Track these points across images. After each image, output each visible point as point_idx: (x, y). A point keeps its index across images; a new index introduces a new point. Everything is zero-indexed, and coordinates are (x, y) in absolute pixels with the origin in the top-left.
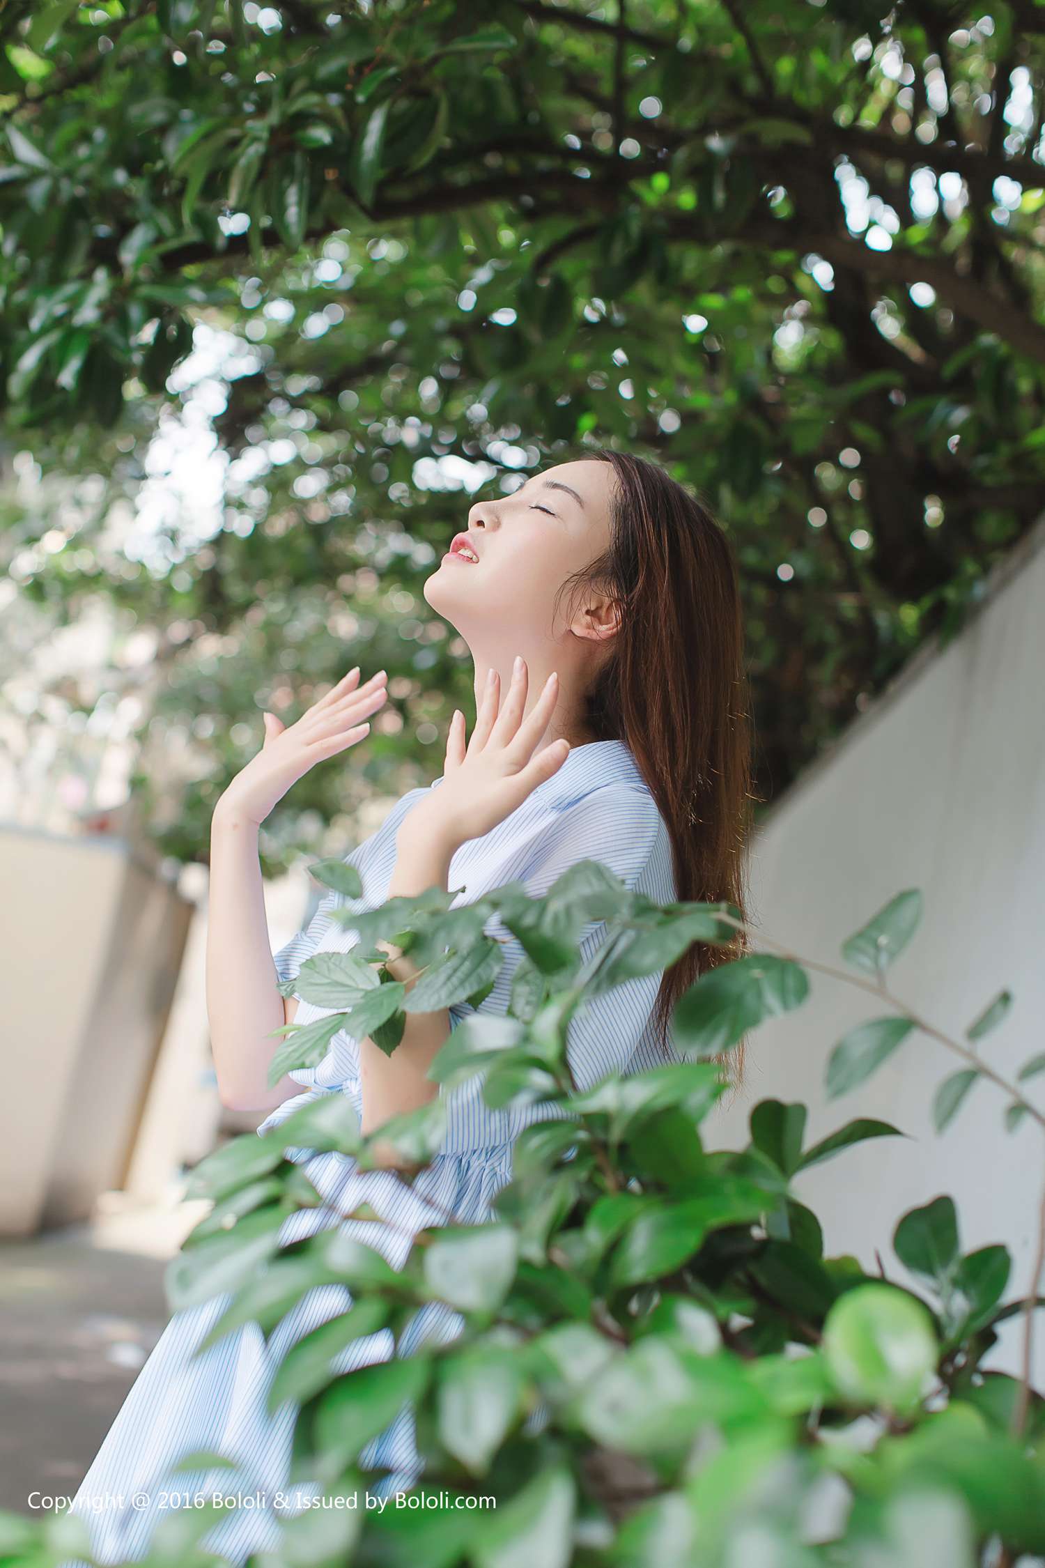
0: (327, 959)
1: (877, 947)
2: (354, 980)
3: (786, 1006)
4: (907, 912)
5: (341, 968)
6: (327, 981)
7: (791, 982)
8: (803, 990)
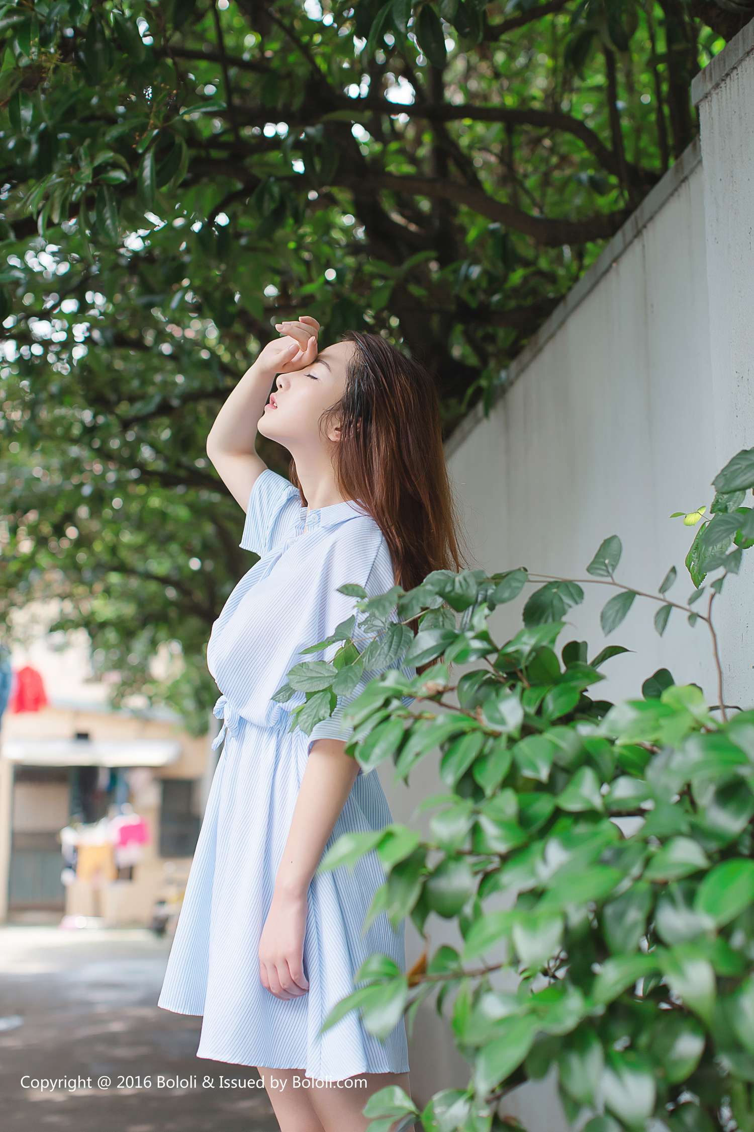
0: (301, 668)
1: (606, 566)
2: (322, 674)
3: (577, 603)
4: (614, 545)
5: (311, 670)
6: (307, 678)
7: (573, 591)
8: (581, 593)
